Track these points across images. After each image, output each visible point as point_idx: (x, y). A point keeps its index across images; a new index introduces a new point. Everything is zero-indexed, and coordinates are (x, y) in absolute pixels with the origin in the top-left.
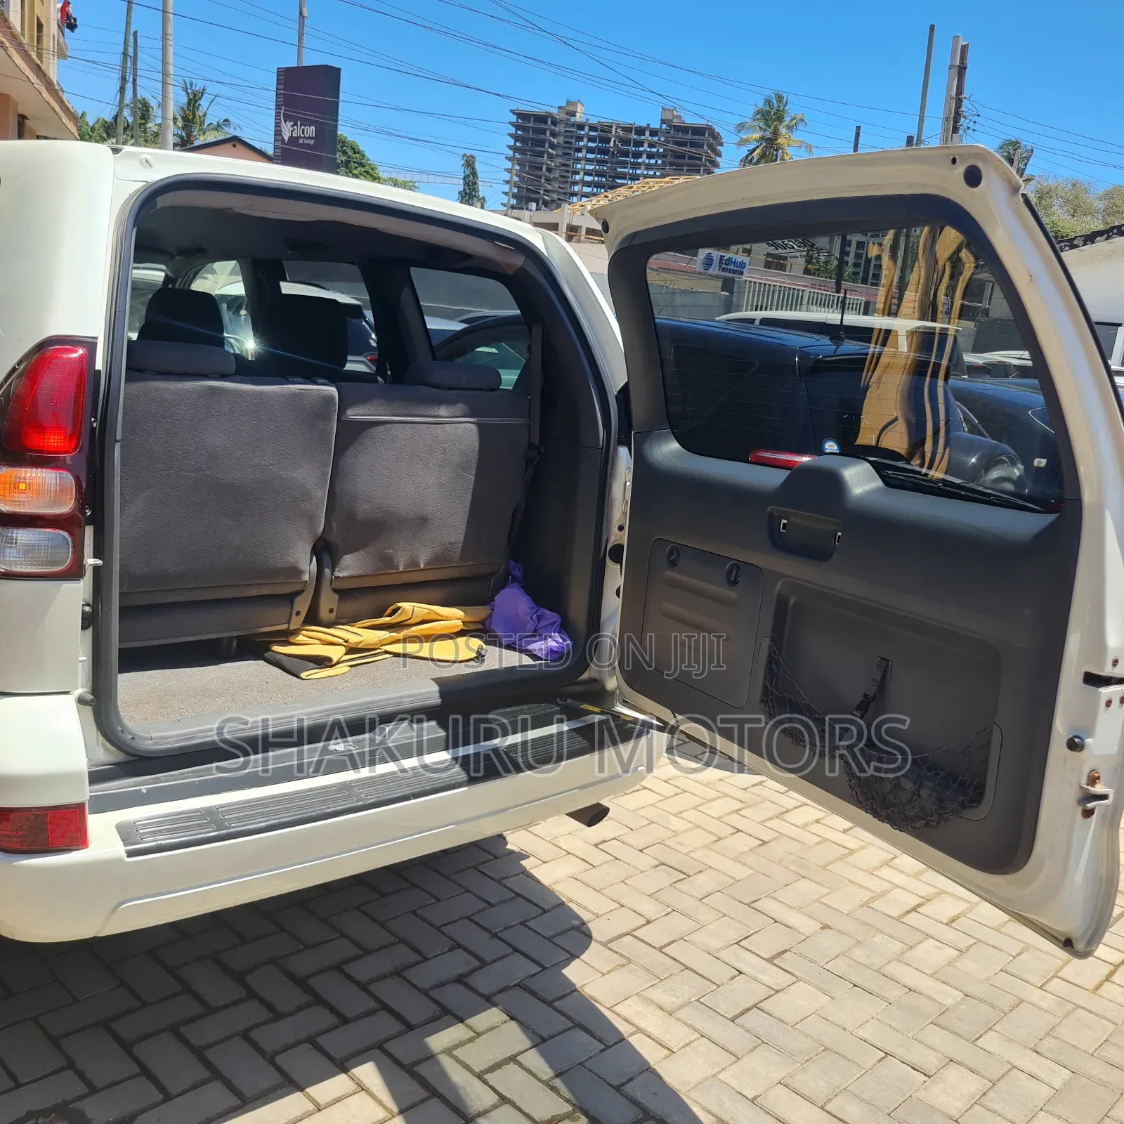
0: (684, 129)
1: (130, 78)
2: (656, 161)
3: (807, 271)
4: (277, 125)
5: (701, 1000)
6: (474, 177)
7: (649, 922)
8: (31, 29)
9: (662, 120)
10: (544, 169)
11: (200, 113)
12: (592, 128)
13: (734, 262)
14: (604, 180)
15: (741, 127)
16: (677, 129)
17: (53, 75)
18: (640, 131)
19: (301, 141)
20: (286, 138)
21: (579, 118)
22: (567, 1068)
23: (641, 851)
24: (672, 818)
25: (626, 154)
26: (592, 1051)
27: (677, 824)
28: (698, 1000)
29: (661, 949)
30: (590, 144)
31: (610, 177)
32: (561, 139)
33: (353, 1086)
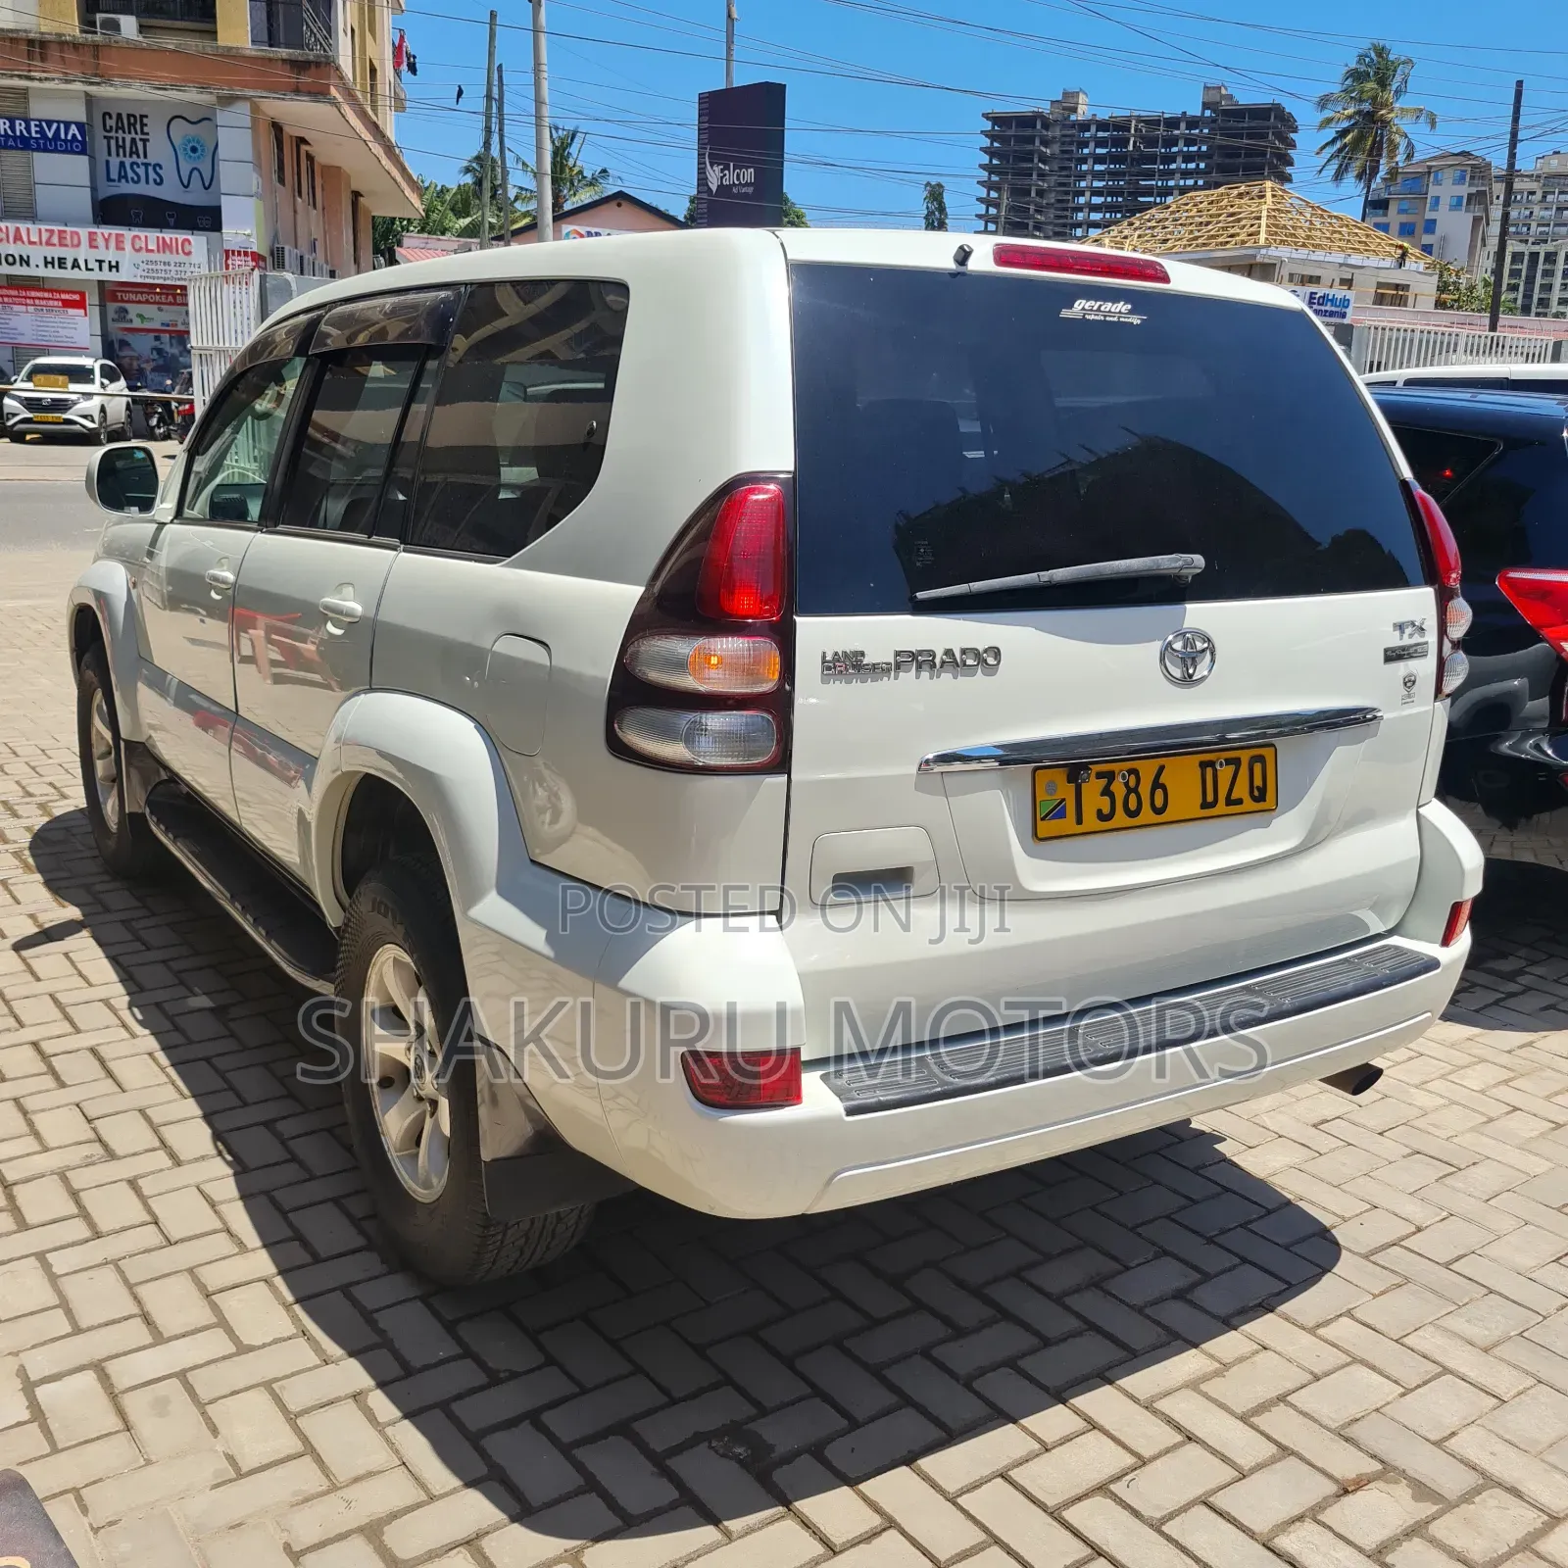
0: (1240, 113)
1: (495, 127)
2: (1198, 165)
3: (1440, 304)
4: (702, 171)
5: (1525, 1334)
6: (940, 213)
7: (1419, 1230)
8: (363, 78)
9: (1204, 104)
10: (1033, 194)
11: (571, 162)
12: (1103, 126)
13: (1332, 300)
14: (1120, 199)
15: (1324, 102)
16: (1226, 113)
17: (391, 133)
18: (1172, 123)
19: (735, 190)
20: (714, 188)
21: (1083, 112)
22: (1360, 1415)
23: (1381, 1134)
24: (1413, 1090)
25: (1152, 159)
26: (1388, 1395)
27: (1422, 1099)
28: (1520, 1334)
29: (1447, 1265)
30: (1099, 151)
31: (1130, 194)
32: (1056, 148)
33: (1079, 1424)
